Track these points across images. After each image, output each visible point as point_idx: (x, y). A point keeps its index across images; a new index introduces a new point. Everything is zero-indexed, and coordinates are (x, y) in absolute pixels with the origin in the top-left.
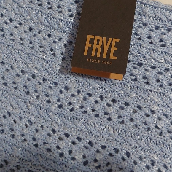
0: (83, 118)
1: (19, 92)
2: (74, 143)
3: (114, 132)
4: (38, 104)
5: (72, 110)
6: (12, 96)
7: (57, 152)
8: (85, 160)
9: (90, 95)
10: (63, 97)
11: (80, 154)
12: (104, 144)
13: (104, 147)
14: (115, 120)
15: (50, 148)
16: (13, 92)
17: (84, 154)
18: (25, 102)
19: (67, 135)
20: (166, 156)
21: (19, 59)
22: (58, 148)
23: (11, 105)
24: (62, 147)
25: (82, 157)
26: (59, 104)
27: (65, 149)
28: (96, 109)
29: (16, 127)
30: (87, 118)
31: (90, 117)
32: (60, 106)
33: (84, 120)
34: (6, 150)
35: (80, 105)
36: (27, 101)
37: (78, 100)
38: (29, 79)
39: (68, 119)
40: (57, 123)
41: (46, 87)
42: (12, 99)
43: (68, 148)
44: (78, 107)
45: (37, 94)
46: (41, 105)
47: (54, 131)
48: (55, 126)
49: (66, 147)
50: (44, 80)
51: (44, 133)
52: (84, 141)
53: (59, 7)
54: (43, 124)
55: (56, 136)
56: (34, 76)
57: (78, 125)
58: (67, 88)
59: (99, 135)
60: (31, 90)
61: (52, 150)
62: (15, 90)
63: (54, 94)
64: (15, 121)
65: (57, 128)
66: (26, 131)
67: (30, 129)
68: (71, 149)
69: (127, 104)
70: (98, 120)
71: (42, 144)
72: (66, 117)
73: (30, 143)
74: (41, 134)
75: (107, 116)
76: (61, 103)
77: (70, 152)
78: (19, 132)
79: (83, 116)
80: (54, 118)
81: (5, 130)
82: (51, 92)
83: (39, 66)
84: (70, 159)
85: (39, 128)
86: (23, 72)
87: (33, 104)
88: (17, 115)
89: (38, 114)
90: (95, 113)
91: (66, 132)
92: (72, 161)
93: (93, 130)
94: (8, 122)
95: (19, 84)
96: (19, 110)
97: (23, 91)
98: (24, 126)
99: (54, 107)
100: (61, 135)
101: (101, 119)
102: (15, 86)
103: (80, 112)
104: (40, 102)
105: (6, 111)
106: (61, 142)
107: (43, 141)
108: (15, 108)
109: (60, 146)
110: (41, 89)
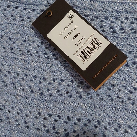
0: (60, 99)
1: (8, 88)
2: (56, 121)
3: (85, 107)
4: (24, 95)
6: (4, 92)
7: (44, 130)
8: (66, 132)
9: (63, 81)
10: (43, 86)
11: (62, 128)
12: (79, 118)
13: (79, 120)
14: (85, 97)
15: (38, 127)
16: (4, 89)
17: (65, 128)
18: (14, 95)
19: (50, 115)
20: (129, 119)
21: (4, 63)
22: (44, 126)
23: (5, 100)
24: (47, 125)
25: (63, 130)
26: (40, 92)
27: (50, 126)
28: (69, 91)
29: (10, 115)
30: (63, 99)
31: (65, 98)
32: (42, 94)
33: (62, 101)
34: (6, 134)
35: (56, 90)
36: (16, 94)
37: (54, 86)
38: (14, 77)
39: (49, 103)
40: (41, 107)
41: (29, 81)
42: (4, 95)
43: (52, 125)
44: (55, 92)
45: (22, 88)
46: (27, 95)
47: (40, 114)
48: (39, 110)
49: (50, 125)
50: (26, 75)
51: (32, 116)
52: (63, 118)
53: (29, 18)
54: (30, 110)
55: (42, 117)
56: (18, 74)
57: (57, 106)
58: (44, 79)
59: (74, 111)
60: (17, 85)
61: (40, 128)
62: (6, 88)
63: (35, 85)
64: (9, 111)
66: (18, 118)
67: (22, 115)
68: (54, 126)
70: (72, 100)
71: (32, 125)
72: (47, 102)
73: (23, 126)
74: (30, 118)
75: (79, 95)
76: (41, 91)
77: (54, 128)
78: (14, 119)
79: (60, 98)
80: (38, 104)
81: (3, 119)
82: (32, 84)
83: (21, 66)
84: (55, 133)
85: (28, 113)
86: (9, 72)
87: (20, 96)
88: (10, 107)
89: (25, 103)
90: (69, 94)
91: (49, 113)
92: (57, 135)
93: (70, 108)
94: (4, 113)
95: (8, 82)
96: (11, 103)
97: (12, 87)
98: (17, 114)
99: (37, 95)
100: (45, 115)
101: (74, 98)
102: (5, 84)
103: (58, 96)
104: (25, 93)
105: (1, 105)
106: (46, 121)
107: (32, 123)
108: (7, 101)
109: (45, 125)
110: (25, 83)
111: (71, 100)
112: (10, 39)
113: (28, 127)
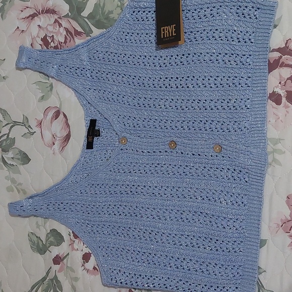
0: (171, 68)
2: (170, 80)
3: (186, 70)
4: (151, 69)
5: (166, 66)
7: (164, 87)
8: (176, 86)
9: (172, 56)
10: (161, 62)
11: (174, 84)
13: (183, 78)
14: (186, 64)
18: (145, 70)
19: (166, 78)
20: (211, 72)
21: (137, 51)
23: (140, 73)
28: (176, 62)
29: (144, 82)
30: (173, 67)
31: (175, 67)
32: (160, 66)
33: (173, 69)
35: (169, 63)
37: (167, 60)
38: (144, 59)
40: (161, 74)
41: (152, 60)
42: (139, 70)
45: (149, 64)
47: (161, 78)
49: (167, 84)
50: (150, 56)
51: (157, 80)
52: (174, 78)
53: (147, 18)
54: (155, 77)
55: (162, 80)
56: (145, 56)
57: (170, 72)
58: (161, 57)
59: (180, 73)
60: (146, 63)
61: (162, 86)
62: (140, 66)
64: (143, 80)
65: (162, 77)
66: (149, 82)
67: (151, 81)
69: (189, 54)
72: (164, 70)
73: (152, 87)
75: (182, 63)
77: (169, 85)
78: (147, 84)
80: (159, 73)
81: (141, 85)
82: (155, 61)
83: (147, 51)
84: (170, 88)
85: (154, 79)
86: (140, 56)
87: (148, 69)
88: (143, 77)
89: (152, 73)
90: (176, 64)
93: (177, 72)
94: (141, 81)
95: (140, 62)
96: (144, 74)
97: (143, 65)
99: (158, 68)
102: (139, 64)
103: (170, 66)
104: (151, 67)
106: (164, 82)
107: (157, 84)
108: (142, 74)
109: (164, 84)
110: (150, 61)
111: (178, 67)
112: (138, 34)
113: (155, 87)
